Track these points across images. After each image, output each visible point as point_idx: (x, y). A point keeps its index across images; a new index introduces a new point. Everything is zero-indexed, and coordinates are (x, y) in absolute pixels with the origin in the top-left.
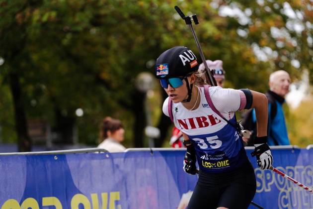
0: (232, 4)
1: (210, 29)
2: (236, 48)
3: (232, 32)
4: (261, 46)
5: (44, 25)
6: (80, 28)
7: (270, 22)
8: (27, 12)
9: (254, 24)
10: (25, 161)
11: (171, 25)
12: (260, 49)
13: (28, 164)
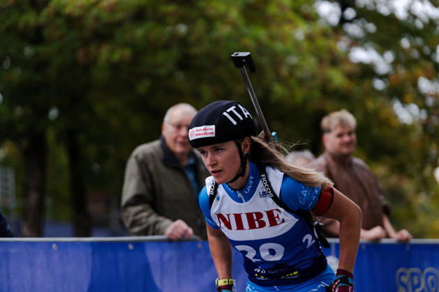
0: (366, 45)
1: (337, 78)
2: (371, 105)
3: (366, 83)
4: (404, 103)
5: (115, 67)
6: (162, 72)
7: (418, 71)
8: (92, 48)
9: (396, 73)
10: (90, 250)
11: (284, 71)
12: (403, 106)
13: (93, 254)
